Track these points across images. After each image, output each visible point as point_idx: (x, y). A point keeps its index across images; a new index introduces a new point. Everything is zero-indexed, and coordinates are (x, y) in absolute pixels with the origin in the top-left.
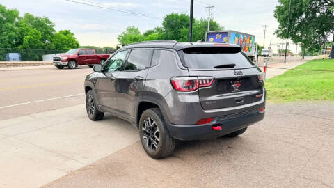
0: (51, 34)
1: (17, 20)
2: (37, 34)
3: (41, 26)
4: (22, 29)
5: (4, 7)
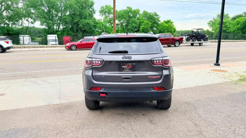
0: (157, 24)
1: (138, 16)
2: (148, 24)
3: (151, 19)
4: (140, 22)
5: (132, 8)
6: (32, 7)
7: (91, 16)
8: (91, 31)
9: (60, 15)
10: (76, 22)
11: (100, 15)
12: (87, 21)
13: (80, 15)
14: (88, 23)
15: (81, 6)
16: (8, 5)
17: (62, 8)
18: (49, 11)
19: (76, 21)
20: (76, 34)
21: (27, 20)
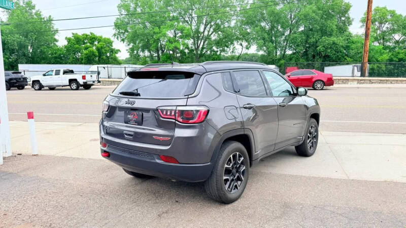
6: (247, 23)
7: (342, 30)
8: (338, 56)
9: (287, 33)
10: (313, 42)
11: (361, 27)
12: (333, 39)
13: (321, 30)
14: (334, 43)
15: (326, 15)
16: (217, 25)
17: (292, 22)
18: (272, 28)
19: (312, 40)
20: (310, 62)
21: (241, 45)
